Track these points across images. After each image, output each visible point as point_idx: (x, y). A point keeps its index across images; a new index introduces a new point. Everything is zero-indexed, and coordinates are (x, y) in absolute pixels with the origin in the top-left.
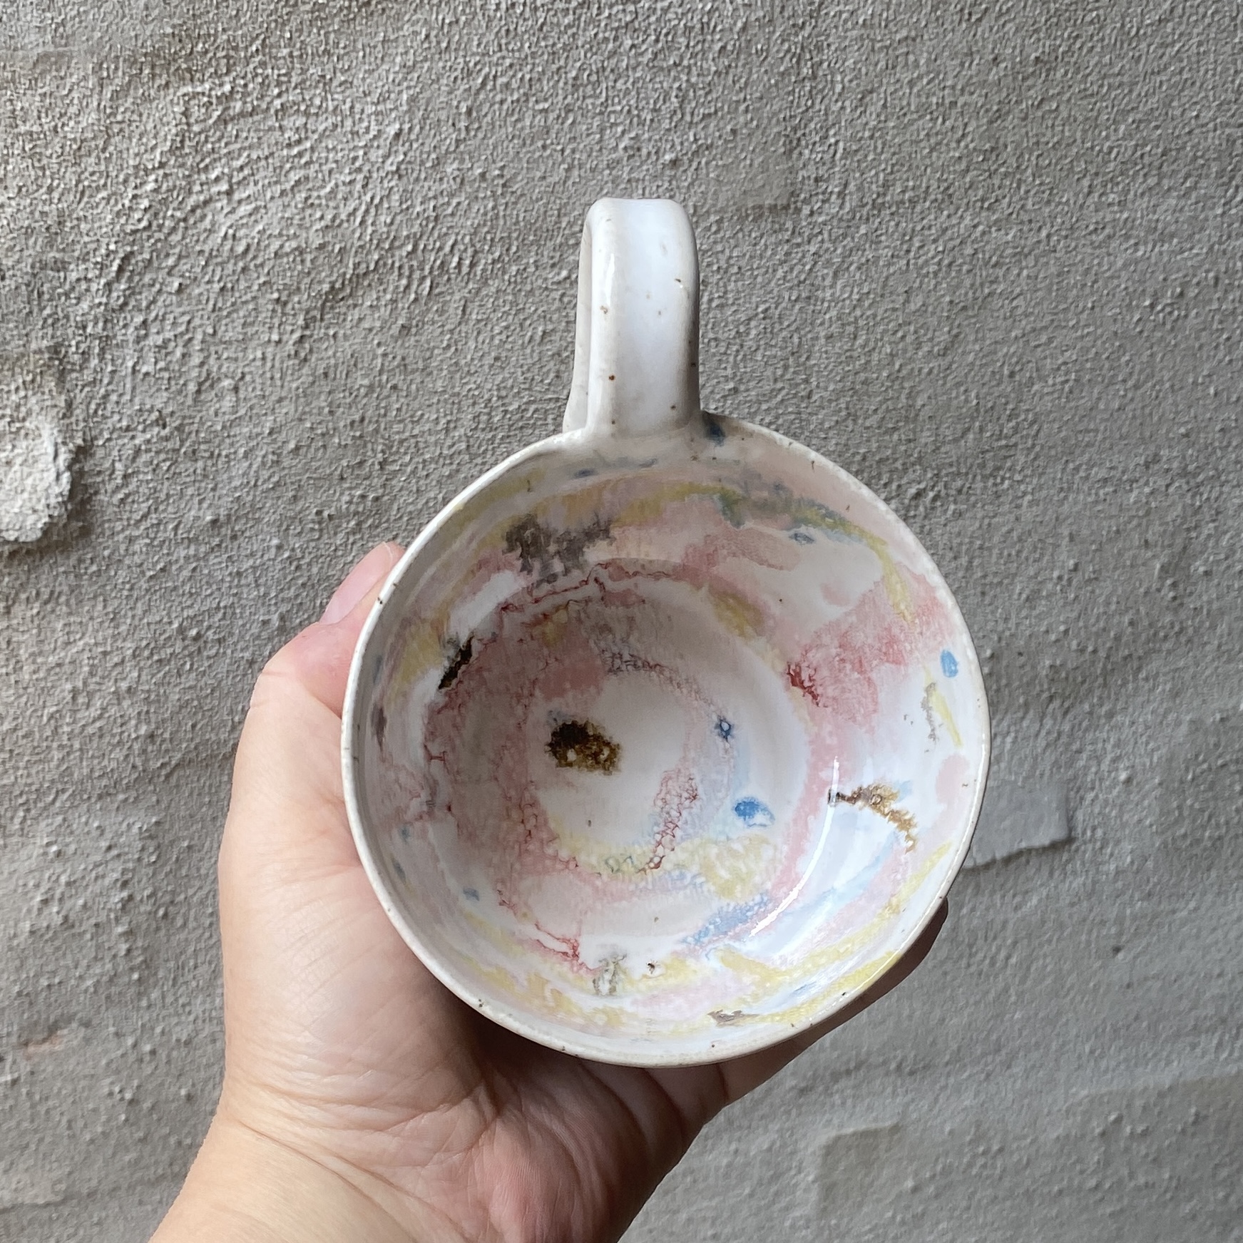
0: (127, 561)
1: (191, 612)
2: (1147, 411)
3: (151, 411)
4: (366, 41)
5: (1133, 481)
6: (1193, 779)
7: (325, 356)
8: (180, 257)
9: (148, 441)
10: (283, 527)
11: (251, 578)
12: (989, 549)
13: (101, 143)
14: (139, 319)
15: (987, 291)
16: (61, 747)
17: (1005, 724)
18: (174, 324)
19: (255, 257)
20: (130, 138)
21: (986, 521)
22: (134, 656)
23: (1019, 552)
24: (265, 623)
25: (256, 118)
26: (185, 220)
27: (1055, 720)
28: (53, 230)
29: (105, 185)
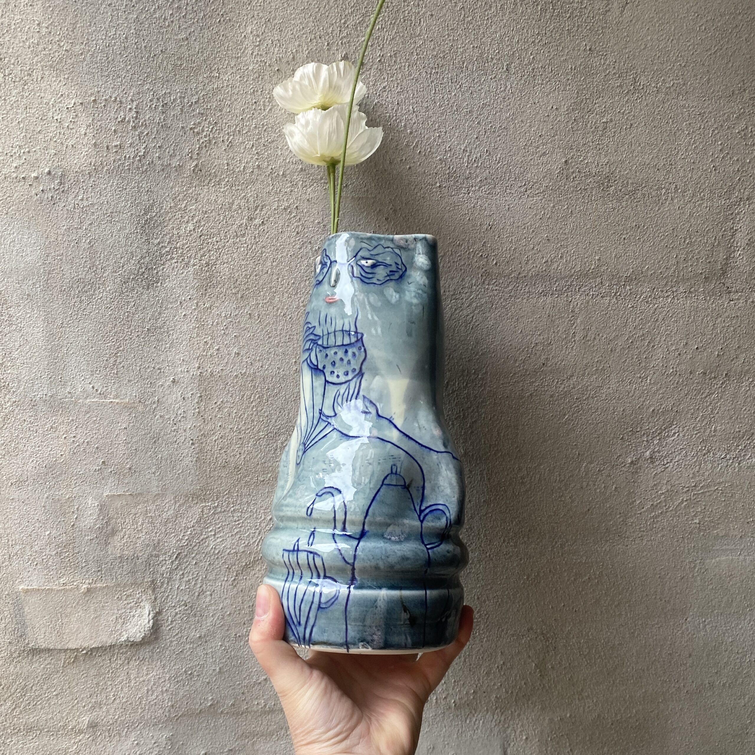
0: (169, 649)
1: (189, 666)
2: (527, 613)
3: (182, 601)
4: (262, 492)
5: (523, 636)
6: (551, 740)
7: (242, 585)
8: (196, 554)
9: (180, 611)
10: (223, 639)
11: (210, 655)
12: (472, 656)
13: (174, 520)
14: (181, 573)
15: (468, 571)
16: (141, 708)
17: (479, 716)
18: (193, 574)
19: (221, 555)
20: (184, 518)
21: (470, 647)
22: (169, 679)
23: (482, 658)
24: (214, 670)
25: (225, 513)
26: (199, 543)
27: (498, 715)
28: (156, 545)
29: (174, 532)
